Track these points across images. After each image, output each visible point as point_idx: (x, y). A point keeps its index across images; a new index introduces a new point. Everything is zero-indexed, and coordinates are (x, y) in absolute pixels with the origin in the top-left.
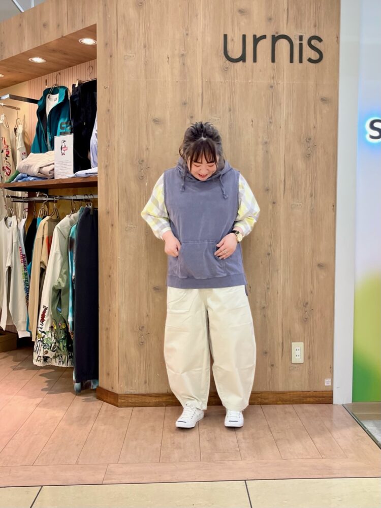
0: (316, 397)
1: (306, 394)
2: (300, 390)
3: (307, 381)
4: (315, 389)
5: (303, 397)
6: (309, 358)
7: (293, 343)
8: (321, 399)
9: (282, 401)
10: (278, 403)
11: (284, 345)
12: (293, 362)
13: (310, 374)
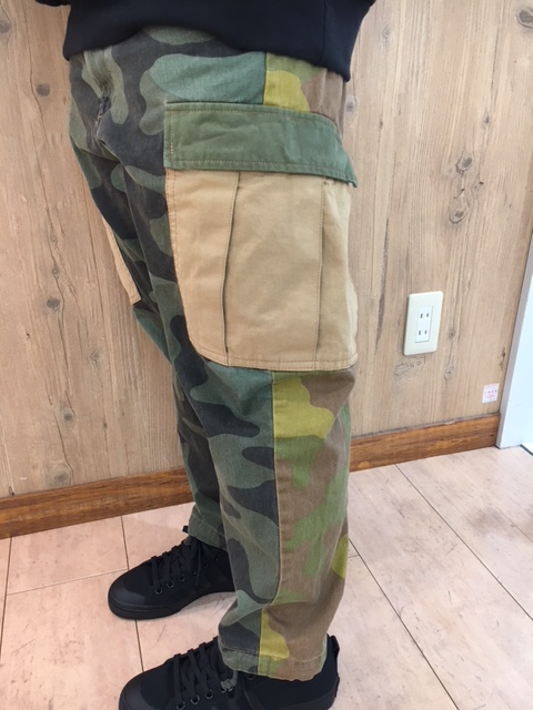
0: (458, 436)
1: (435, 432)
2: (419, 422)
3: (439, 398)
4: (456, 414)
5: (426, 441)
6: (452, 335)
7: (412, 296)
8: (468, 439)
9: (369, 461)
10: (361, 466)
11: (387, 303)
12: (406, 353)
13: (448, 378)
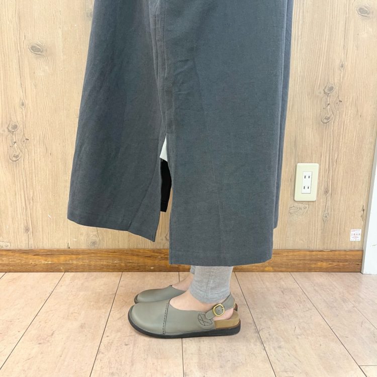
0: (333, 261)
1: (317, 255)
2: (306, 247)
3: (319, 232)
4: (332, 247)
5: (311, 260)
6: (326, 192)
8: (341, 264)
9: (272, 267)
10: (267, 269)
12: (296, 199)
13: (325, 220)
